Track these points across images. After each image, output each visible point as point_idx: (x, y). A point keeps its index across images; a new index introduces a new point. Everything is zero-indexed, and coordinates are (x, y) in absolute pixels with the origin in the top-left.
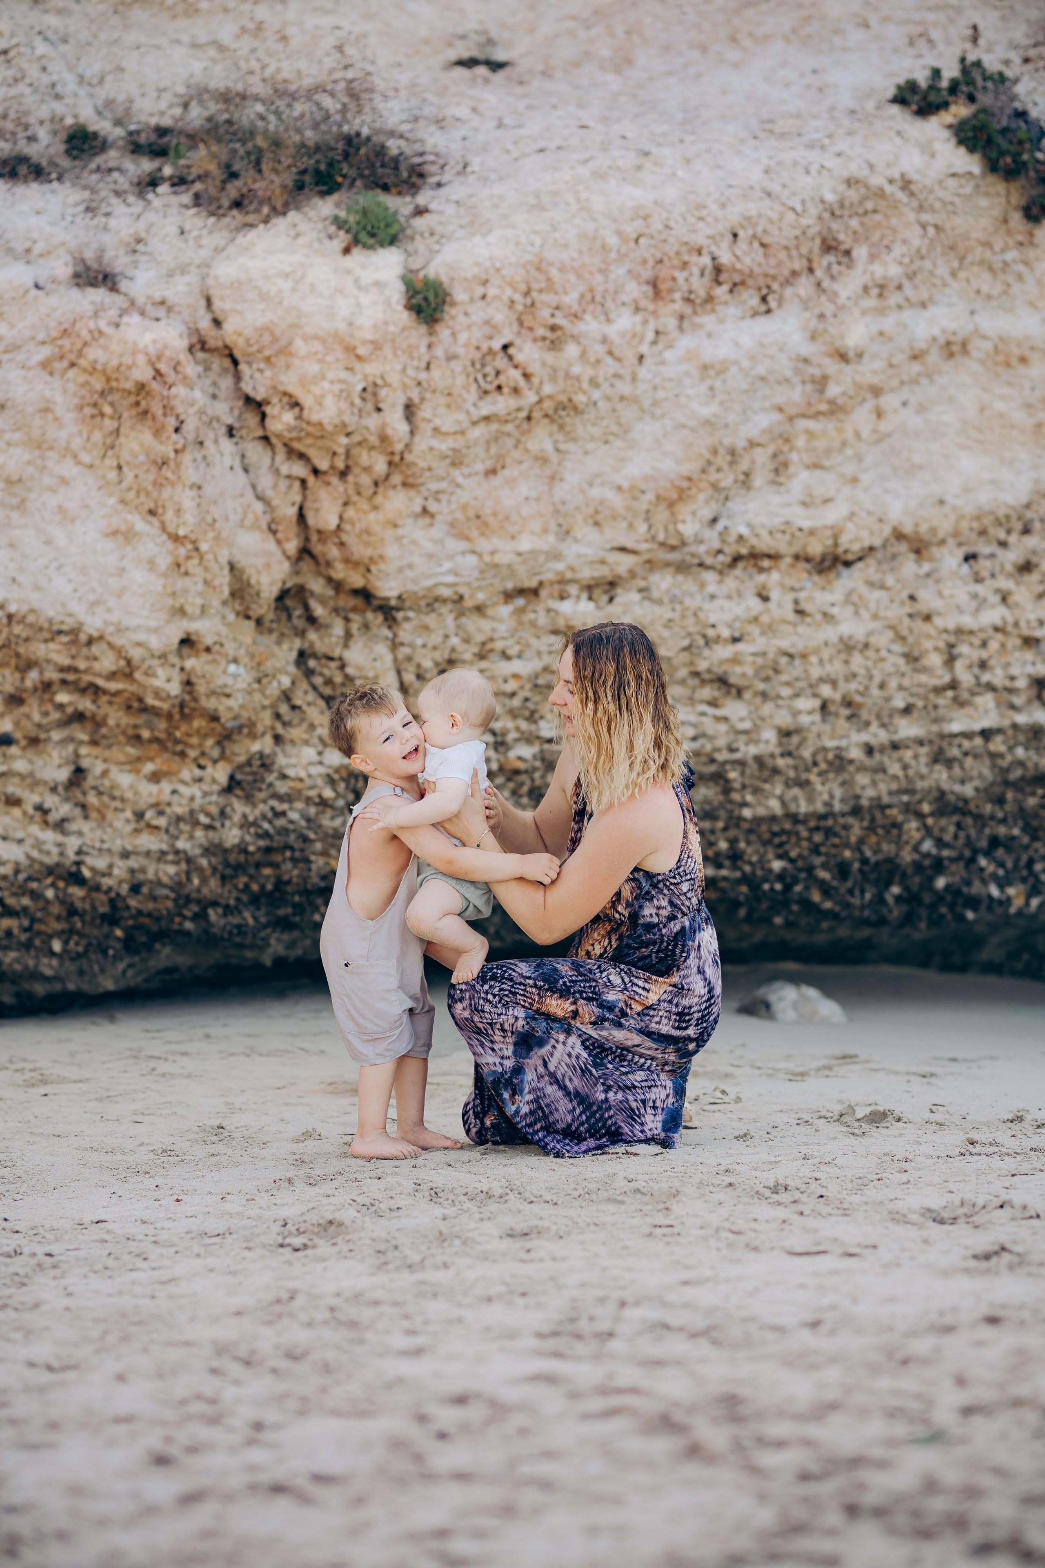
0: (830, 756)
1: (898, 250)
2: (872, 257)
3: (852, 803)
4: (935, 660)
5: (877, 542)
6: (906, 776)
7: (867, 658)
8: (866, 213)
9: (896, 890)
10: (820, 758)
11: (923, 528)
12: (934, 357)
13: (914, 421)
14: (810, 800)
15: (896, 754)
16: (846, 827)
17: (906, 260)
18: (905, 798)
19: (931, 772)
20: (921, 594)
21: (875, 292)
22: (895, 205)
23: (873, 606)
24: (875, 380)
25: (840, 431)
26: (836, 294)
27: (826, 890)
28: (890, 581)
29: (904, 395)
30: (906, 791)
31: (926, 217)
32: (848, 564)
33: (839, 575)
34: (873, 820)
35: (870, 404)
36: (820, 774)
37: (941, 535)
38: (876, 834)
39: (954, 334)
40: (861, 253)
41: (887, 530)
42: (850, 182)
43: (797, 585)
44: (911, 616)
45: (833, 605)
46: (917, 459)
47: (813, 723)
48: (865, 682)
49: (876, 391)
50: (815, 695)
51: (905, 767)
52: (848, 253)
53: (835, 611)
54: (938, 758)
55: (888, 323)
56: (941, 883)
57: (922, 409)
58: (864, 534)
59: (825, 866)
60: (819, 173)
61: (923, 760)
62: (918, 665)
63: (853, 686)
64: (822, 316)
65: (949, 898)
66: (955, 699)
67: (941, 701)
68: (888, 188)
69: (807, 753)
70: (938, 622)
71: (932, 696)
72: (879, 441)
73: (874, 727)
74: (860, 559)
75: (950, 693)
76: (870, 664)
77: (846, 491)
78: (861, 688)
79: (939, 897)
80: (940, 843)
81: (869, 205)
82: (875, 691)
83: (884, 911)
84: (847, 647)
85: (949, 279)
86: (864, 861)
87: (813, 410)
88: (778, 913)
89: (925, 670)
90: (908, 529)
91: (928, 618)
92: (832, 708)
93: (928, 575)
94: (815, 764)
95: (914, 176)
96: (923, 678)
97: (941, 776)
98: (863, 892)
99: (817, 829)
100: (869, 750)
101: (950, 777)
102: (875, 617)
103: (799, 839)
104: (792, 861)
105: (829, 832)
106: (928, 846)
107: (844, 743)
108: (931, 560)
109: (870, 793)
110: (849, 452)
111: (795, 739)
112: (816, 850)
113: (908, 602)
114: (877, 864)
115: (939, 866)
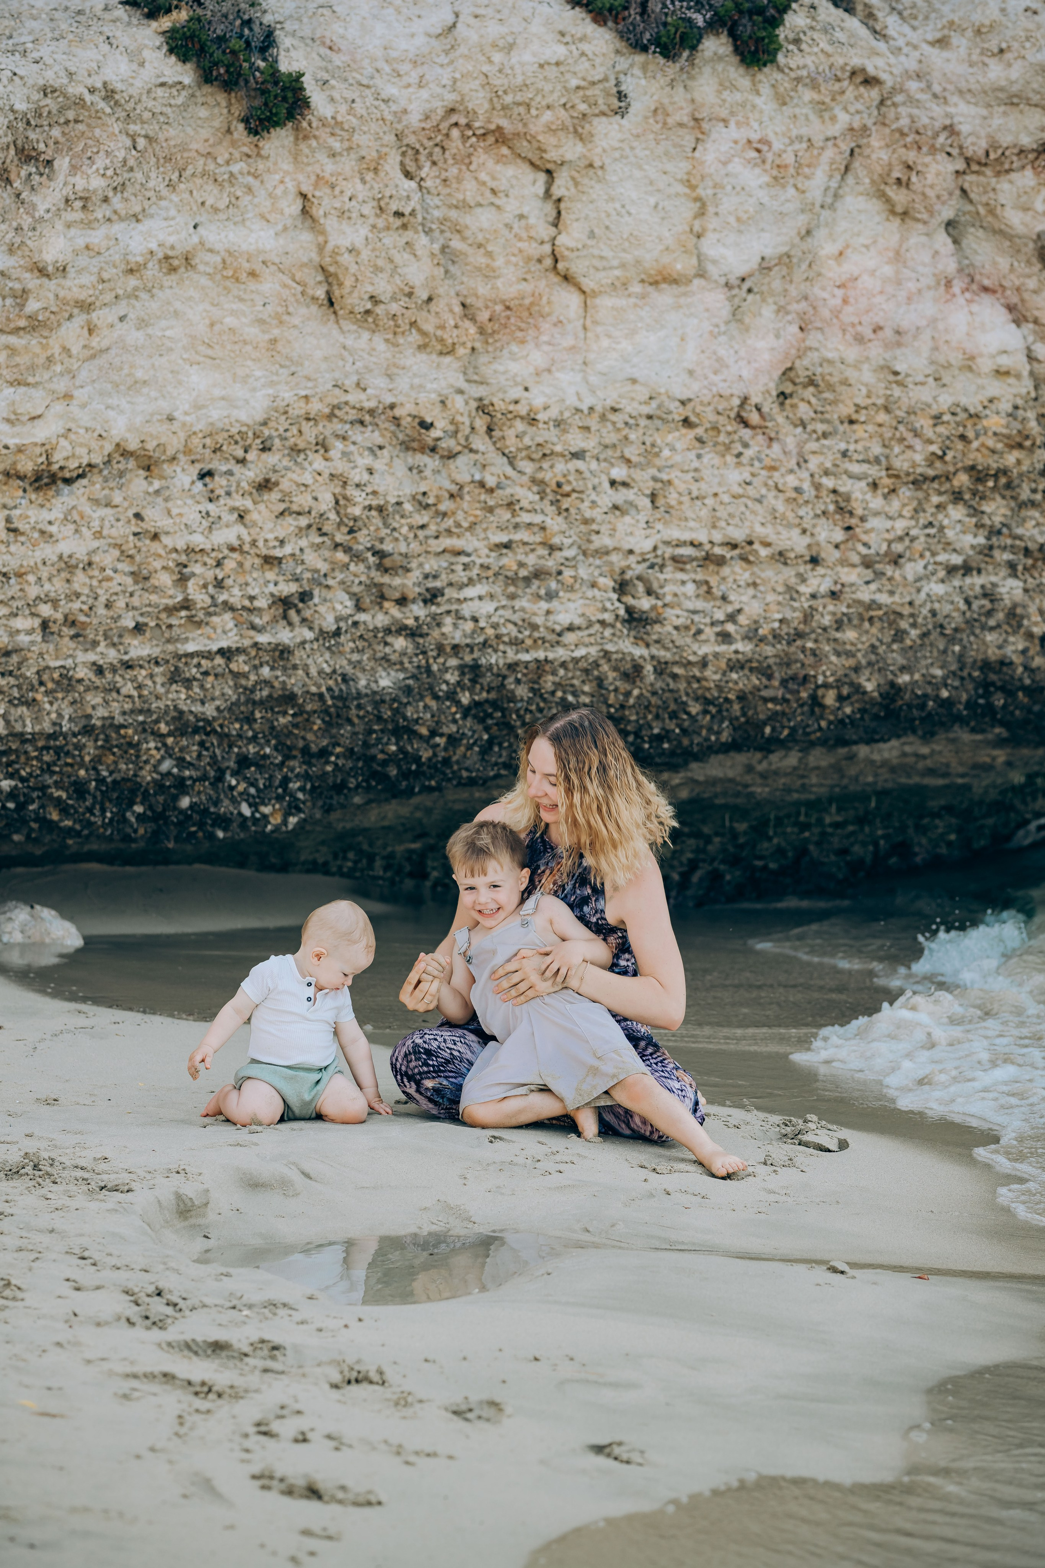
0: (56, 676)
1: (101, 162)
2: (74, 169)
3: (83, 722)
4: (165, 579)
5: (97, 459)
6: (140, 696)
7: (91, 578)
8: (67, 122)
9: (139, 809)
10: (45, 677)
11: (150, 445)
12: (152, 271)
13: (135, 337)
14: (37, 719)
15: (130, 674)
16: (80, 747)
17: (110, 173)
18: (141, 718)
19: (168, 692)
20: (147, 513)
21: (78, 204)
22: (98, 115)
23: (96, 524)
24: (82, 295)
25: (44, 347)
26: (34, 206)
27: (64, 810)
28: (117, 498)
29: (122, 308)
30: (141, 712)
31: (133, 128)
32: (68, 481)
33: (58, 493)
34: (107, 739)
35: (80, 319)
36: (47, 693)
37: (170, 452)
38: (114, 754)
39: (172, 248)
40: (62, 164)
41: (109, 448)
42: (45, 91)
43: (11, 503)
44: (135, 534)
45: (50, 523)
46: (140, 374)
47: (32, 643)
48: (90, 601)
49: (86, 307)
50: (33, 614)
51: (139, 687)
52: (49, 163)
53: (53, 529)
54: (175, 677)
55: (97, 237)
56: (185, 802)
57: (142, 324)
58: (82, 451)
59: (58, 785)
60: (11, 80)
61: (159, 680)
62: (148, 585)
63: (77, 605)
64: (19, 229)
65: (196, 817)
66: (190, 618)
67: (174, 621)
68: (88, 98)
69: (30, 673)
70: (166, 540)
71: (163, 616)
72: (93, 357)
73: (101, 648)
74: (80, 476)
75: (183, 613)
76: (95, 583)
77: (59, 407)
78: (85, 608)
79: (186, 817)
80: (181, 763)
81: (71, 115)
82: (101, 611)
83: (129, 830)
84: (68, 565)
85: (165, 192)
86: (101, 781)
87: (12, 326)
88: (17, 832)
89: (155, 589)
90: (133, 445)
91: (155, 537)
92: (54, 628)
93: (157, 492)
94: (41, 683)
95: (119, 86)
96: (154, 598)
97: (179, 696)
98: (103, 810)
99: (47, 748)
100: (99, 671)
101: (189, 697)
102: (98, 535)
103: (29, 759)
104: (22, 780)
105: (58, 751)
106: (166, 766)
107: (69, 663)
108: (162, 477)
109: (101, 712)
110: (58, 368)
111: (15, 659)
112: (48, 769)
113: (133, 521)
114: (115, 782)
115: (182, 786)
